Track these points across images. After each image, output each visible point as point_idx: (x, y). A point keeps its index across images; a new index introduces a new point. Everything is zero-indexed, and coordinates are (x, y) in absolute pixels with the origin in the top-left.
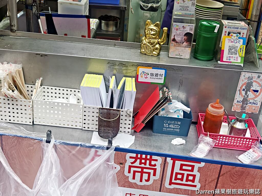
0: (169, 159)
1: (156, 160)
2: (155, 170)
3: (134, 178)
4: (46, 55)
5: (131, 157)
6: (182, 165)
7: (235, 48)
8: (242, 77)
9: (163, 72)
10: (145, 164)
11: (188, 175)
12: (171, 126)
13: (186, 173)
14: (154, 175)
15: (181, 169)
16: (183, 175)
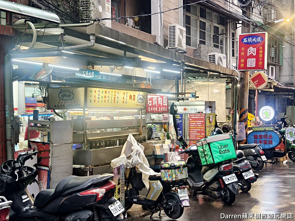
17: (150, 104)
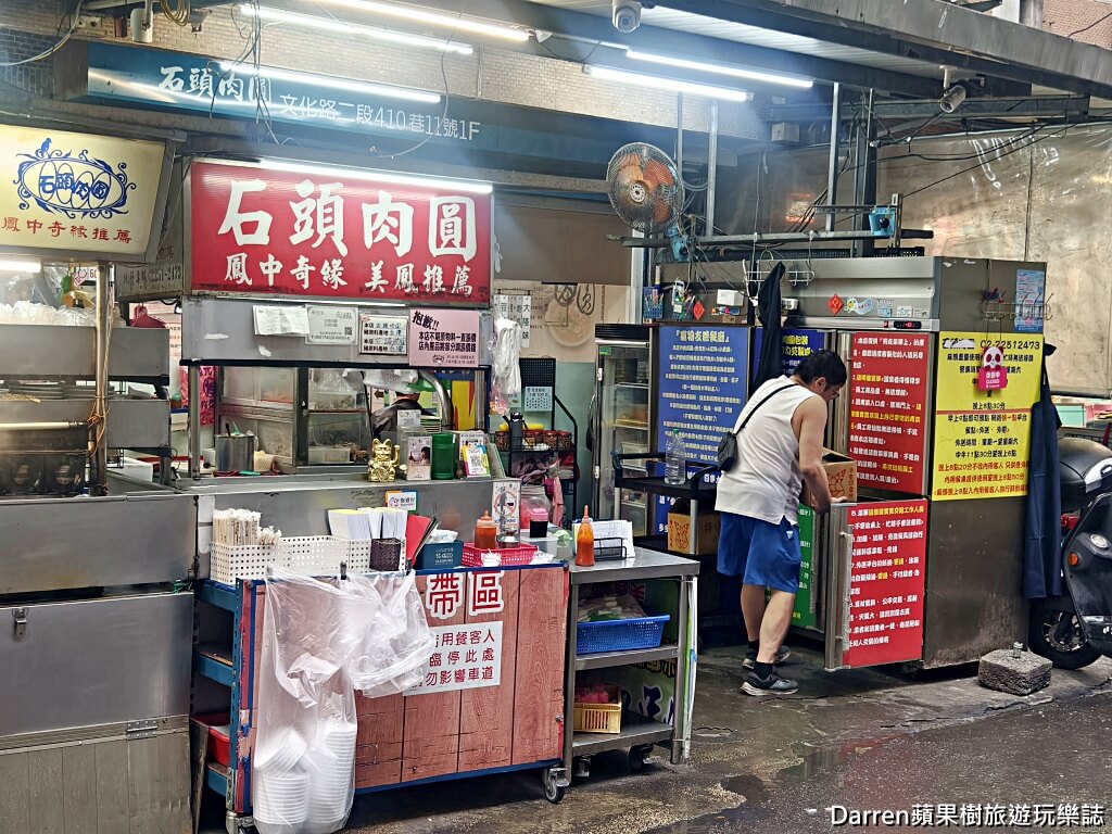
0: (470, 573)
1: (458, 579)
2: (457, 592)
3: (436, 611)
4: (277, 493)
5: (432, 581)
6: (484, 579)
7: (477, 458)
8: (495, 490)
9: (413, 495)
10: (447, 587)
11: (491, 591)
12: (444, 556)
13: (488, 589)
14: (457, 600)
15: (483, 585)
16: (485, 592)
17: (248, 231)
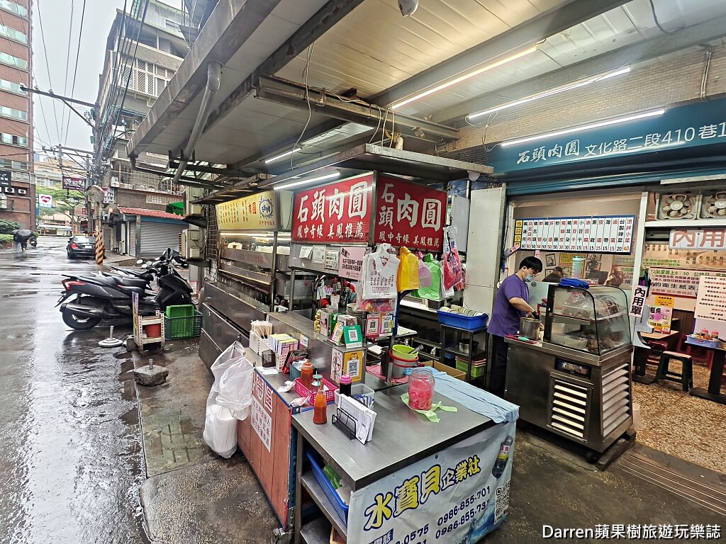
7: (339, 332)
8: (333, 353)
17: (303, 217)
